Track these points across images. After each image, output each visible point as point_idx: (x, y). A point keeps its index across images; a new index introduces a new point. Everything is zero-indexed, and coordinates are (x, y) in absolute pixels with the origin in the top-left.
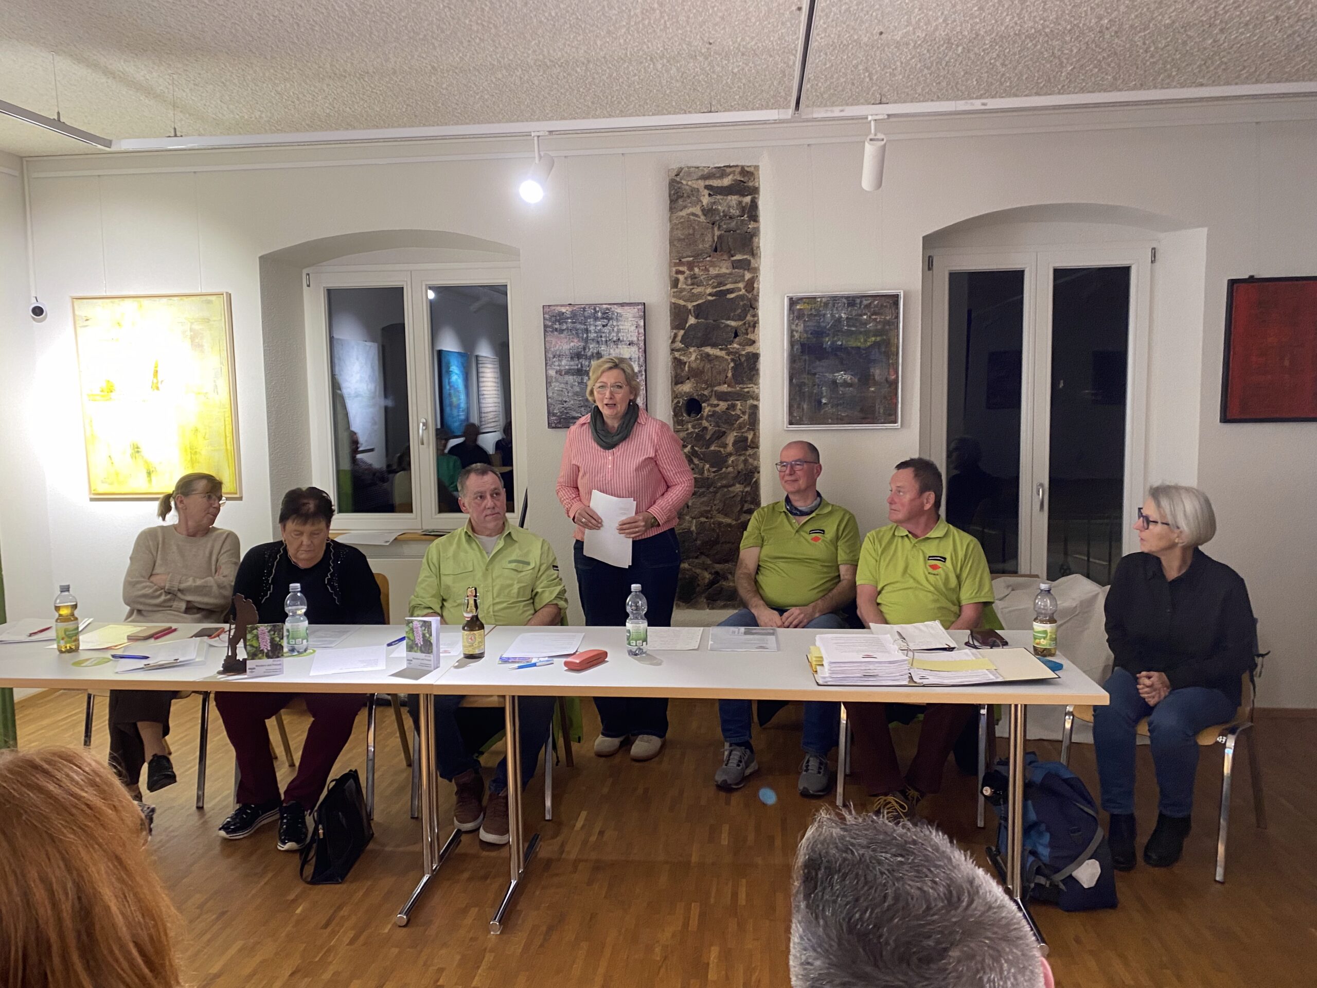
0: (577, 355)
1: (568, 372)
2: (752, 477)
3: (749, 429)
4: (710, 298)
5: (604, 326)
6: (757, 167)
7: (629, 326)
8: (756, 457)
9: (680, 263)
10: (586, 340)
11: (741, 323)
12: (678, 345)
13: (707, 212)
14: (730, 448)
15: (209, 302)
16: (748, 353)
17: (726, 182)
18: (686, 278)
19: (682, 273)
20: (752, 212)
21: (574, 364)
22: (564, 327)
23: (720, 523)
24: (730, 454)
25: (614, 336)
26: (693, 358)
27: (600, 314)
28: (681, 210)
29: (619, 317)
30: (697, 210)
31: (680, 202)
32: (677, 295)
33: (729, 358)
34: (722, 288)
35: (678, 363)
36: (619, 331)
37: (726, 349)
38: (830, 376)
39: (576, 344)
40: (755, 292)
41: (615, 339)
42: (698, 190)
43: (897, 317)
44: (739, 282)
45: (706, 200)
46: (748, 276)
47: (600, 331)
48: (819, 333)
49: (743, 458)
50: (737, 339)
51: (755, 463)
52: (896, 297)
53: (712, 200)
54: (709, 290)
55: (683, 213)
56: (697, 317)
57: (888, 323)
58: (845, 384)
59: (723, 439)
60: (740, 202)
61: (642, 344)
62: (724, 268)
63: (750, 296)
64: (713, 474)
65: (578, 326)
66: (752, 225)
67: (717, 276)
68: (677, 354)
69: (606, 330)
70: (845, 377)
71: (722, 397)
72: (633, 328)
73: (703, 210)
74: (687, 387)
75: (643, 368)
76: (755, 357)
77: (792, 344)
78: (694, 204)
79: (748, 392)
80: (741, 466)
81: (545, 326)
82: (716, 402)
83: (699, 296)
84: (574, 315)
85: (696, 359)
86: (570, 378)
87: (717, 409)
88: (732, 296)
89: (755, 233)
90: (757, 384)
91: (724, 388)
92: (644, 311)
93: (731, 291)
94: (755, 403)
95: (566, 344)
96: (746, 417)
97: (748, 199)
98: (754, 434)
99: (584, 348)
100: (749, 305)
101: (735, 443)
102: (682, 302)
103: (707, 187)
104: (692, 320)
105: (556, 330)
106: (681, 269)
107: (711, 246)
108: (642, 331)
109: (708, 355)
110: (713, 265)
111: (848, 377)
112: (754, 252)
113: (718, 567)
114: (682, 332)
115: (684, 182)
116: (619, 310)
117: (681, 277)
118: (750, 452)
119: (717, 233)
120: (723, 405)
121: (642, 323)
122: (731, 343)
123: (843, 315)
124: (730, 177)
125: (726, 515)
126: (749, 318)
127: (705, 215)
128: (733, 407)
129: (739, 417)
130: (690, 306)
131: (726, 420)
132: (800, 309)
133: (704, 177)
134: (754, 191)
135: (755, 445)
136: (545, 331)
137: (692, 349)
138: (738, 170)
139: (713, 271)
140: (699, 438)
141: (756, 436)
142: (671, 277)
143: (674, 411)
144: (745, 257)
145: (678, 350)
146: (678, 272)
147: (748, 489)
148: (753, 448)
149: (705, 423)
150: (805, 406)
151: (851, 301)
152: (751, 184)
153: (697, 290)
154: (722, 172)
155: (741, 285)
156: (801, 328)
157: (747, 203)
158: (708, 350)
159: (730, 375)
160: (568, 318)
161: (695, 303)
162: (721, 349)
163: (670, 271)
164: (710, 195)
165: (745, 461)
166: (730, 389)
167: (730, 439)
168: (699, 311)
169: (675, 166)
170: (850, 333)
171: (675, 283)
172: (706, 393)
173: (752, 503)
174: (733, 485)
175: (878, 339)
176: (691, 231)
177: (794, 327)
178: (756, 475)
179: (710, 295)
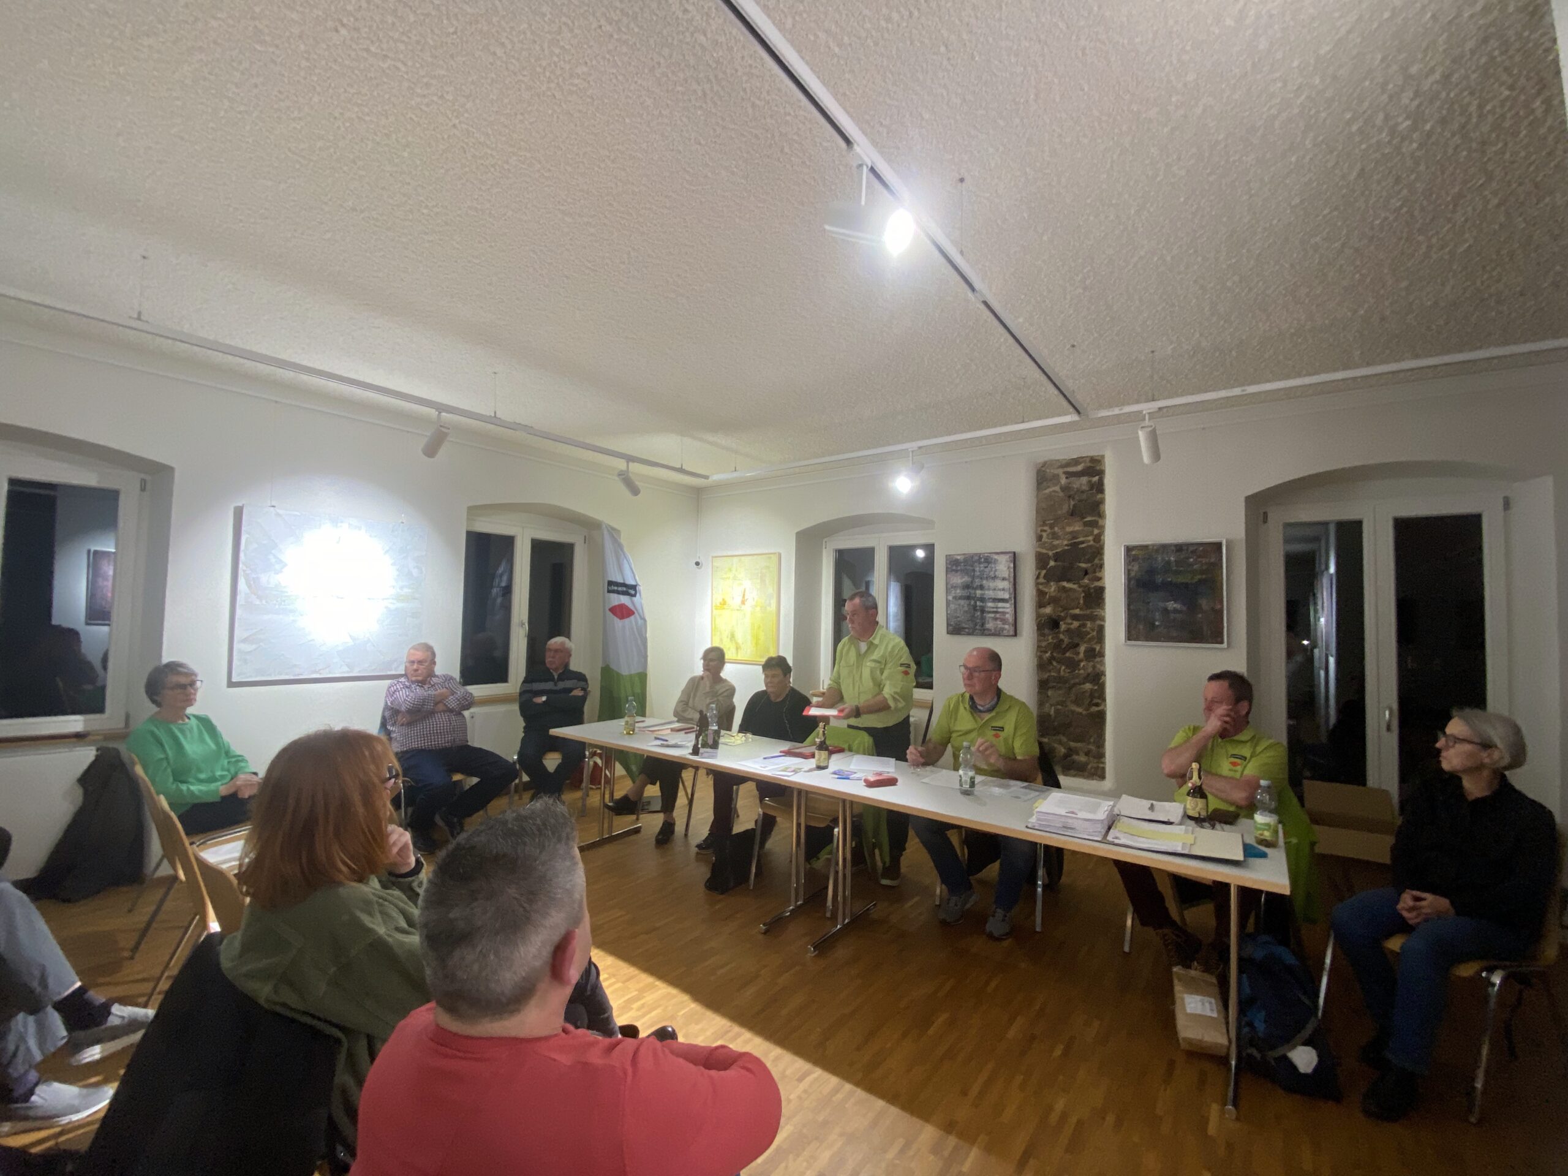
0: (967, 587)
1: (961, 598)
2: (1100, 679)
3: (1096, 643)
4: (1066, 548)
5: (986, 567)
6: (1103, 457)
7: (1003, 567)
8: (1102, 663)
9: (1044, 524)
10: (973, 577)
11: (1089, 565)
12: (1041, 580)
13: (1063, 489)
14: (1082, 655)
15: (770, 558)
16: (1095, 587)
17: (1080, 468)
18: (1048, 535)
19: (1045, 531)
20: (1099, 488)
21: (965, 593)
22: (959, 568)
23: (1073, 712)
24: (1081, 661)
25: (992, 574)
26: (1053, 589)
27: (983, 560)
28: (1045, 489)
29: (996, 561)
30: (1057, 488)
31: (1045, 483)
32: (1042, 546)
33: (1081, 590)
34: (1075, 541)
35: (1041, 594)
36: (996, 571)
37: (1079, 583)
38: (1161, 604)
39: (966, 579)
40: (1102, 542)
41: (993, 576)
42: (1058, 475)
43: (1221, 559)
44: (1089, 536)
45: (1063, 481)
46: (1096, 531)
47: (983, 571)
48: (1151, 572)
49: (1092, 663)
50: (1087, 577)
51: (1102, 668)
52: (1219, 546)
53: (1068, 481)
54: (1066, 542)
55: (1047, 491)
56: (1056, 561)
57: (1213, 564)
58: (1175, 611)
59: (1077, 649)
60: (1090, 481)
61: (1012, 580)
62: (1077, 527)
63: (1098, 545)
64: (1068, 675)
65: (968, 568)
66: (1099, 496)
67: (1071, 533)
68: (1041, 587)
69: (987, 570)
70: (1175, 606)
71: (1075, 617)
72: (1005, 569)
73: (1061, 488)
74: (1048, 610)
75: (1013, 596)
76: (1101, 590)
77: (1129, 579)
78: (1055, 485)
79: (1097, 615)
80: (1090, 670)
81: (947, 568)
82: (1070, 621)
83: (1056, 547)
84: (966, 561)
85: (1055, 591)
86: (962, 602)
87: (1072, 627)
88: (1083, 546)
89: (1102, 502)
90: (1103, 609)
91: (1077, 611)
92: (1014, 557)
93: (1083, 542)
94: (1102, 623)
95: (958, 580)
96: (1095, 633)
97: (1096, 479)
98: (1101, 646)
99: (972, 582)
100: (1097, 552)
101: (1085, 652)
102: (1044, 551)
103: (1065, 473)
104: (1052, 563)
105: (954, 570)
106: (1045, 528)
107: (1068, 512)
108: (1012, 570)
109: (1064, 587)
110: (1069, 525)
111: (1177, 606)
112: (1101, 515)
113: (1072, 744)
114: (1044, 572)
115: (1048, 471)
116: (996, 557)
117: (1044, 535)
118: (1098, 659)
119: (1072, 503)
120: (1076, 624)
121: (1012, 565)
122: (1083, 579)
123: (1172, 559)
124: (1083, 464)
125: (1078, 705)
126: (1096, 561)
127: (1063, 491)
128: (1084, 625)
129: (1089, 633)
130: (1051, 553)
131: (1079, 635)
132: (1135, 555)
133: (1062, 466)
134: (1101, 473)
135: (1102, 654)
136: (947, 571)
137: (1052, 584)
138: (1088, 460)
139: (1069, 529)
140: (1057, 646)
141: (1102, 648)
142: (1036, 534)
143: (1037, 626)
144: (1093, 518)
145: (1042, 584)
146: (1042, 531)
147: (1096, 688)
148: (1100, 657)
149: (1061, 636)
150: (1141, 627)
151: (1179, 548)
152: (1098, 468)
153: (1056, 542)
154: (1076, 462)
155: (1091, 538)
156: (1136, 567)
157: (1095, 482)
158: (1065, 584)
159: (1082, 602)
160: (961, 563)
161: (1054, 552)
162: (1074, 584)
163: (1037, 530)
164: (1067, 478)
165: (1094, 667)
166: (1081, 613)
167: (1082, 649)
168: (1057, 557)
169: (1041, 460)
170: (1177, 573)
171: (1039, 538)
172: (1062, 614)
173: (1099, 698)
174: (1084, 683)
175: (1204, 576)
176: (1052, 503)
177: (1130, 567)
178: (1103, 677)
179: (1066, 545)
